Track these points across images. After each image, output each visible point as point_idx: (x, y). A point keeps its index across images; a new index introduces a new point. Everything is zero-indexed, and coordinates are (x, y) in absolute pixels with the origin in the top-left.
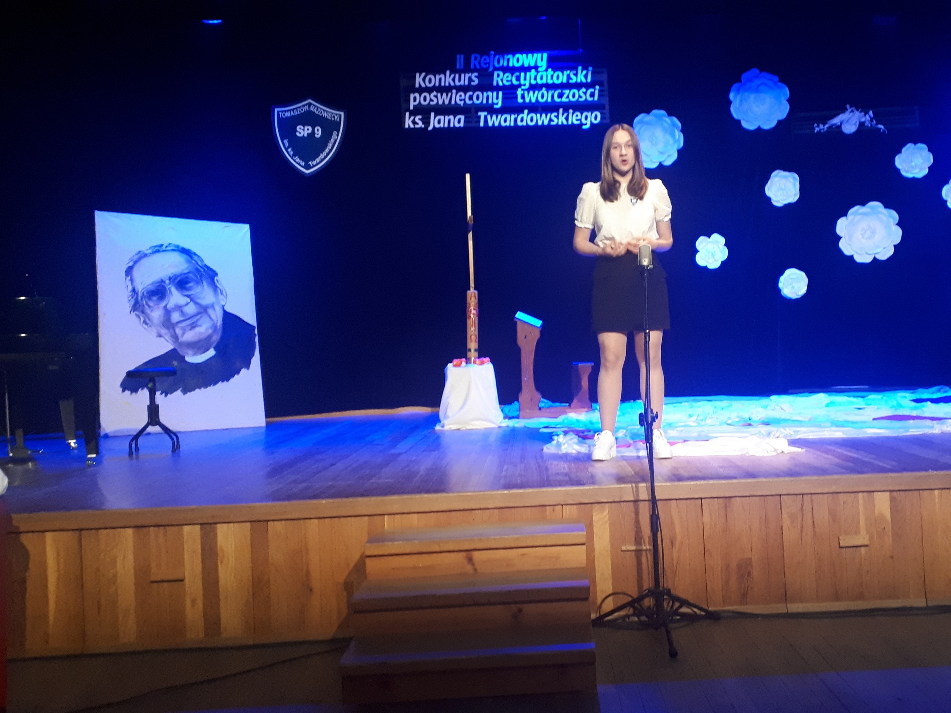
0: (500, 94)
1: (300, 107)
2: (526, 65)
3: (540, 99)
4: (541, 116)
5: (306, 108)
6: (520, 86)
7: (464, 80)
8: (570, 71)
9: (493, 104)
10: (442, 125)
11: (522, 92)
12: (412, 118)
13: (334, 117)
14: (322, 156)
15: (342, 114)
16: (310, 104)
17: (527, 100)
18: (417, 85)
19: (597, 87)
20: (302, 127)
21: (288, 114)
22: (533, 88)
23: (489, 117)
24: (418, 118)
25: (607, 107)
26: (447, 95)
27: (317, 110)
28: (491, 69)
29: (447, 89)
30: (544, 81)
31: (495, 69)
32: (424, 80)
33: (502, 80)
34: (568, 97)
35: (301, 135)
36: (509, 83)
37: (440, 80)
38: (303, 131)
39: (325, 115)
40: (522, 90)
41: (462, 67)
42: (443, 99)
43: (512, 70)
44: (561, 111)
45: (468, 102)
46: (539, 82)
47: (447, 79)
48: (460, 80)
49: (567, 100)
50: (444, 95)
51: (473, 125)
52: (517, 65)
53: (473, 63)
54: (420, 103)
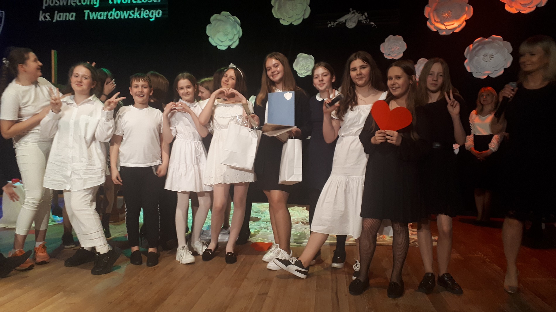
4: (123, 12)
9: (93, 5)
10: (61, 19)
12: (44, 14)
15: (4, 13)
17: (115, 2)
23: (90, 14)
24: (47, 15)
25: (167, 6)
44: (136, 9)
45: (78, 4)
49: (141, 2)
51: (81, 18)
54: (49, 5)
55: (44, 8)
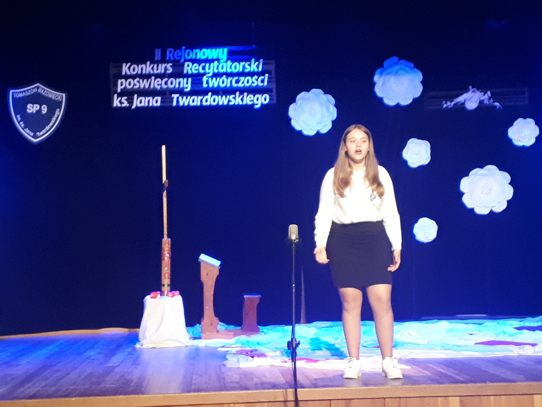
0: (190, 80)
1: (30, 89)
2: (210, 58)
3: (221, 84)
4: (222, 97)
5: (35, 90)
6: (205, 74)
7: (161, 69)
8: (246, 62)
9: (183, 88)
10: (143, 104)
11: (207, 78)
12: (119, 99)
13: (57, 97)
14: (47, 128)
15: (64, 95)
16: (38, 88)
17: (211, 85)
18: (124, 73)
19: (267, 75)
20: (31, 105)
21: (20, 95)
22: (216, 75)
23: (180, 98)
24: (124, 99)
25: (274, 90)
26: (147, 81)
27: (44, 91)
28: (183, 60)
29: (147, 77)
30: (224, 70)
31: (186, 60)
32: (129, 68)
33: (191, 69)
34: (243, 83)
35: (31, 111)
36: (196, 72)
37: (142, 69)
38: (32, 108)
39: (50, 96)
40: (207, 77)
41: (159, 59)
42: (144, 84)
43: (199, 62)
44: (238, 93)
45: (164, 86)
46: (221, 71)
47: (147, 68)
48: (157, 69)
49: (243, 85)
50: (145, 80)
51: (168, 104)
52: (203, 57)
53: (168, 55)
54: (125, 87)
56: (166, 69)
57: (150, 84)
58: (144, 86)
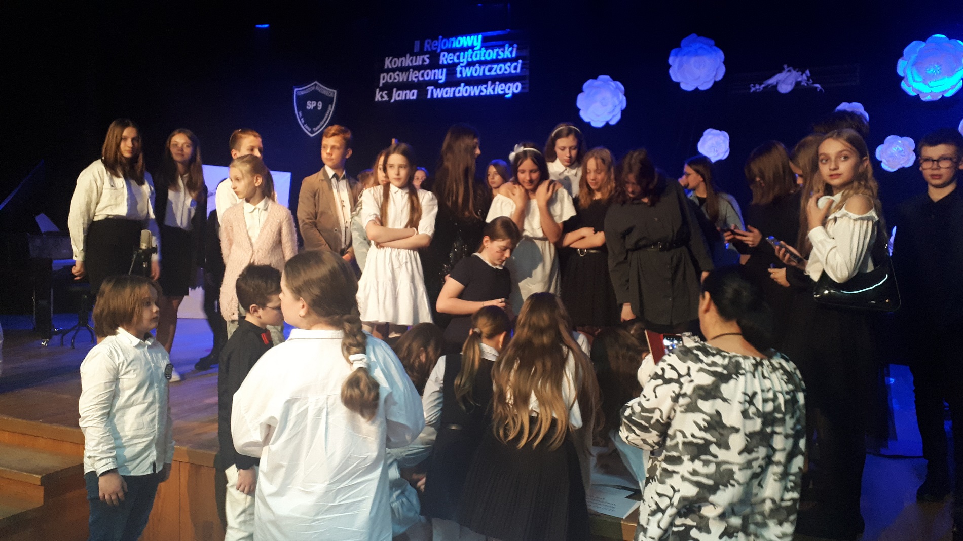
0: (445, 70)
1: (310, 87)
2: (465, 45)
3: (474, 74)
4: (474, 88)
5: (313, 88)
6: (459, 63)
7: (419, 61)
8: (499, 48)
9: (438, 80)
10: (400, 98)
12: (381, 93)
13: (330, 94)
14: (322, 123)
15: (335, 91)
17: (464, 75)
18: (386, 67)
20: (310, 102)
21: (302, 93)
22: (470, 64)
23: (435, 90)
24: (384, 93)
25: (528, 78)
27: (320, 88)
28: (439, 51)
29: (406, 69)
30: (478, 59)
31: (443, 50)
32: (391, 62)
33: (446, 59)
35: (310, 108)
36: (451, 62)
37: (402, 62)
38: (311, 105)
39: (324, 92)
40: (461, 67)
41: (418, 50)
42: (401, 77)
43: (453, 51)
44: (490, 83)
45: (421, 79)
46: (475, 59)
47: (407, 61)
49: (495, 73)
50: (404, 73)
51: (423, 97)
52: (458, 46)
53: (427, 46)
54: (387, 81)
55: (381, 85)
56: (424, 61)
57: (408, 77)
58: (403, 79)
